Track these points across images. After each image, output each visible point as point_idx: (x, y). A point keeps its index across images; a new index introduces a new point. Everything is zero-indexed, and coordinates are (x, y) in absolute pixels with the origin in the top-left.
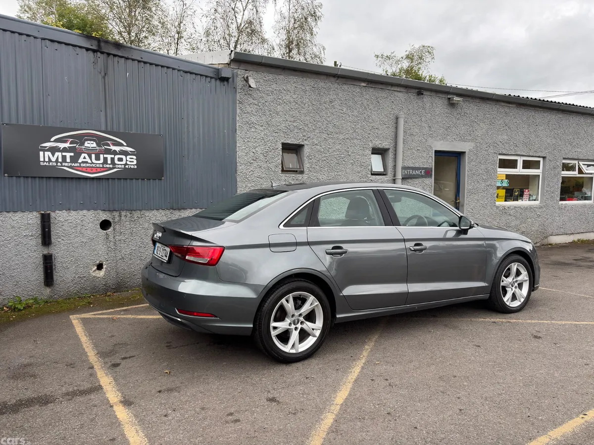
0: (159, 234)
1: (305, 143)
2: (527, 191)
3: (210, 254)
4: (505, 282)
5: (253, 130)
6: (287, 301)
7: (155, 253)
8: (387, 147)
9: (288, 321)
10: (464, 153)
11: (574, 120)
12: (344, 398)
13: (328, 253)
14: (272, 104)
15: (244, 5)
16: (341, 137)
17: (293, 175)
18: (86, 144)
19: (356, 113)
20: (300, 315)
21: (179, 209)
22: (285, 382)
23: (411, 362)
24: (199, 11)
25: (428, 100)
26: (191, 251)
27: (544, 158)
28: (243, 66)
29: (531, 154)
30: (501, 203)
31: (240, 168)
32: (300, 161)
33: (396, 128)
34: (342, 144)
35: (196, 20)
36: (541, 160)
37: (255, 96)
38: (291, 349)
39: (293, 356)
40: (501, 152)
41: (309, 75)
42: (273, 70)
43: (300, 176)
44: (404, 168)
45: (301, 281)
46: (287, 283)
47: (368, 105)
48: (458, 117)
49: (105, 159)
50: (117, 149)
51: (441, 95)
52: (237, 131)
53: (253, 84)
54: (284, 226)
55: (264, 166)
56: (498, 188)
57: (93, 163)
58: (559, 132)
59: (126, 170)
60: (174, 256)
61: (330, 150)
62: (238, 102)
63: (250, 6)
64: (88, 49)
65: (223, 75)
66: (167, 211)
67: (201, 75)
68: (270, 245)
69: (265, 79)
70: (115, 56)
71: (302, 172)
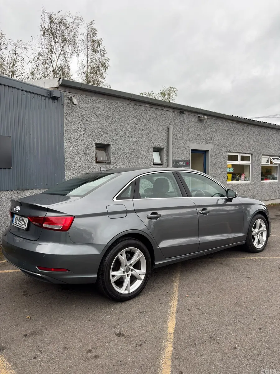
0: (18, 208)
1: (112, 143)
2: (243, 174)
3: (63, 222)
4: (254, 232)
5: (75, 134)
6: (121, 255)
7: (14, 223)
8: (162, 147)
9: (122, 269)
10: (208, 151)
11: (267, 132)
12: (174, 328)
13: (148, 218)
14: (88, 116)
15: (58, 56)
16: (134, 140)
17: (104, 165)
19: (143, 125)
20: (131, 265)
21: (24, 190)
22: (125, 317)
23: (210, 293)
24: (26, 58)
25: (186, 116)
26: (46, 220)
27: (252, 154)
28: (67, 90)
29: (245, 152)
30: (229, 182)
31: (67, 160)
32: (108, 156)
33: (168, 135)
34: (135, 144)
35: (25, 65)
36: (250, 155)
37: (77, 111)
38: (125, 291)
39: (127, 296)
40: (229, 151)
41: (113, 98)
42: (89, 93)
43: (108, 166)
44: (173, 161)
45: (130, 239)
46: (121, 242)
47: (150, 119)
48: (204, 128)
51: (194, 114)
52: (65, 134)
53: (76, 103)
54: (117, 199)
55: (83, 159)
56: (228, 173)
58: (259, 139)
60: (32, 224)
61: (127, 149)
62: (65, 114)
63: (61, 57)
65: (55, 95)
66: (15, 191)
67: (38, 95)
68: (108, 214)
69: (83, 99)
71: (109, 163)
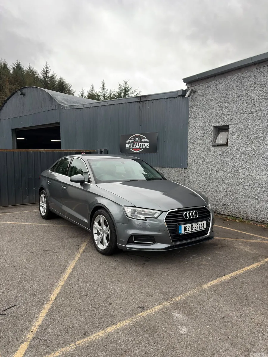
14: (208, 102)
17: (220, 148)
18: (136, 140)
37: (198, 100)
42: (209, 79)
49: (140, 145)
50: (143, 140)
52: (189, 124)
55: (202, 143)
57: (137, 147)
59: (146, 149)
62: (190, 107)
64: (138, 102)
69: (204, 87)
70: (145, 101)
71: (226, 146)
